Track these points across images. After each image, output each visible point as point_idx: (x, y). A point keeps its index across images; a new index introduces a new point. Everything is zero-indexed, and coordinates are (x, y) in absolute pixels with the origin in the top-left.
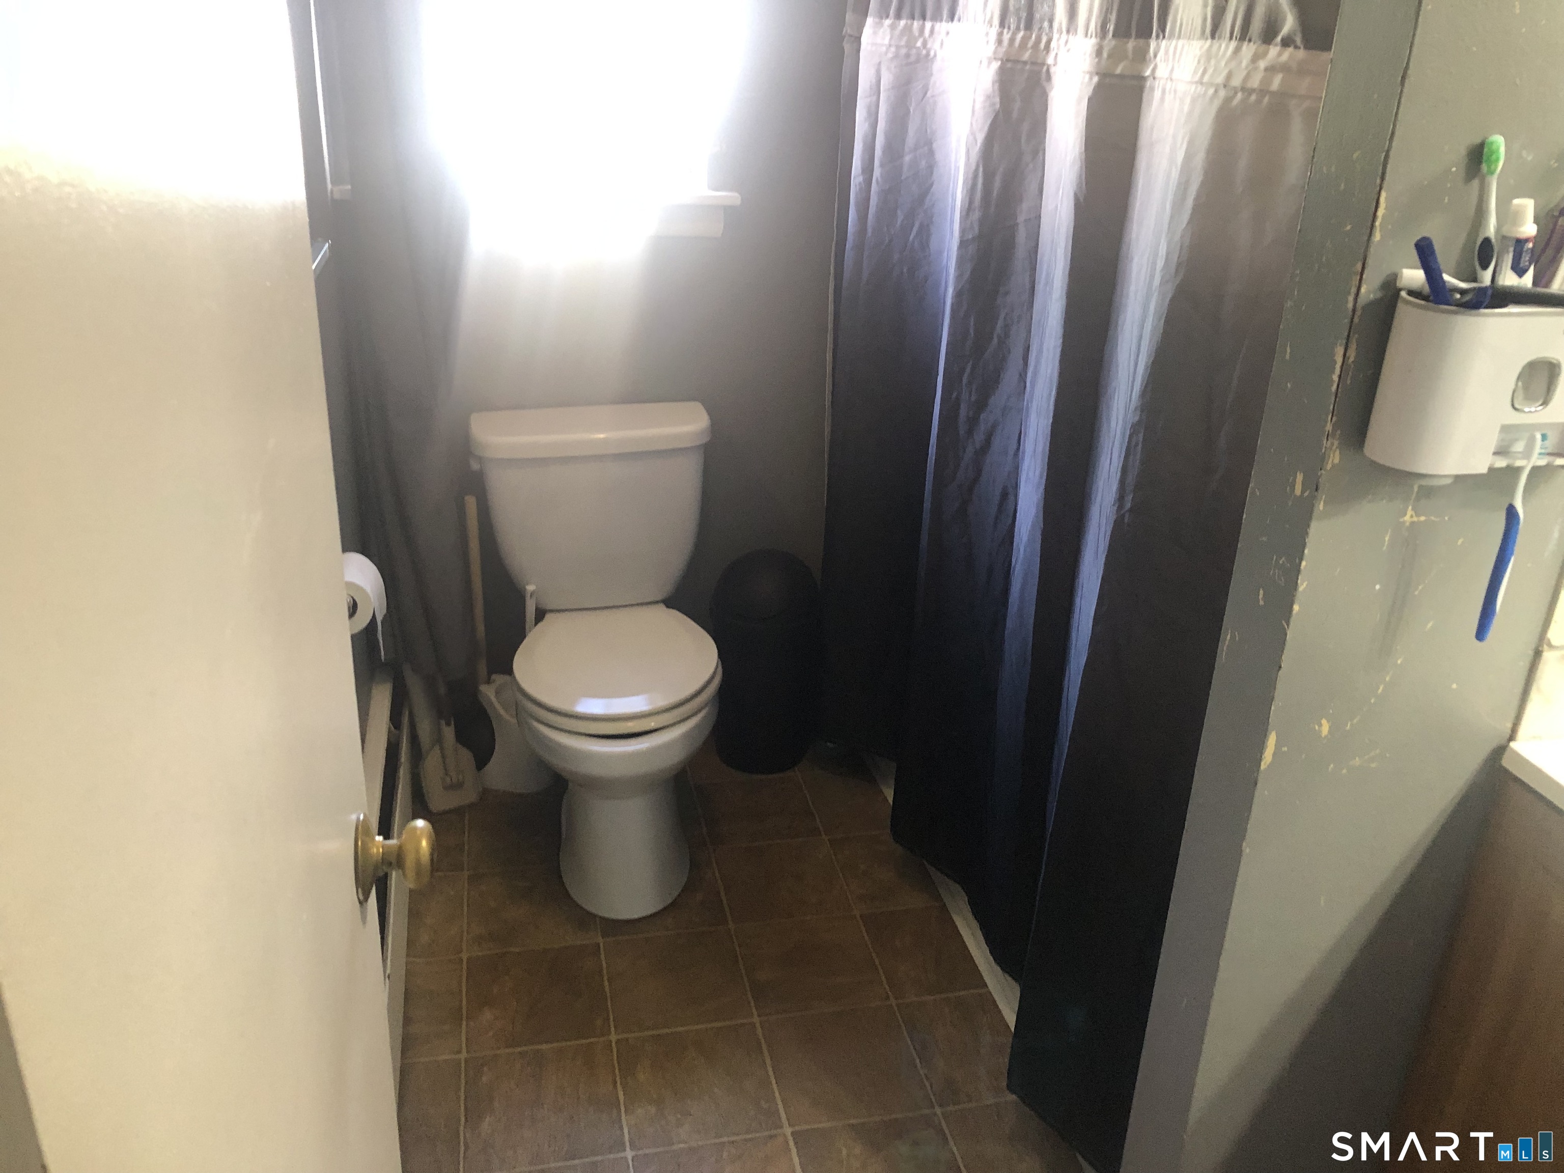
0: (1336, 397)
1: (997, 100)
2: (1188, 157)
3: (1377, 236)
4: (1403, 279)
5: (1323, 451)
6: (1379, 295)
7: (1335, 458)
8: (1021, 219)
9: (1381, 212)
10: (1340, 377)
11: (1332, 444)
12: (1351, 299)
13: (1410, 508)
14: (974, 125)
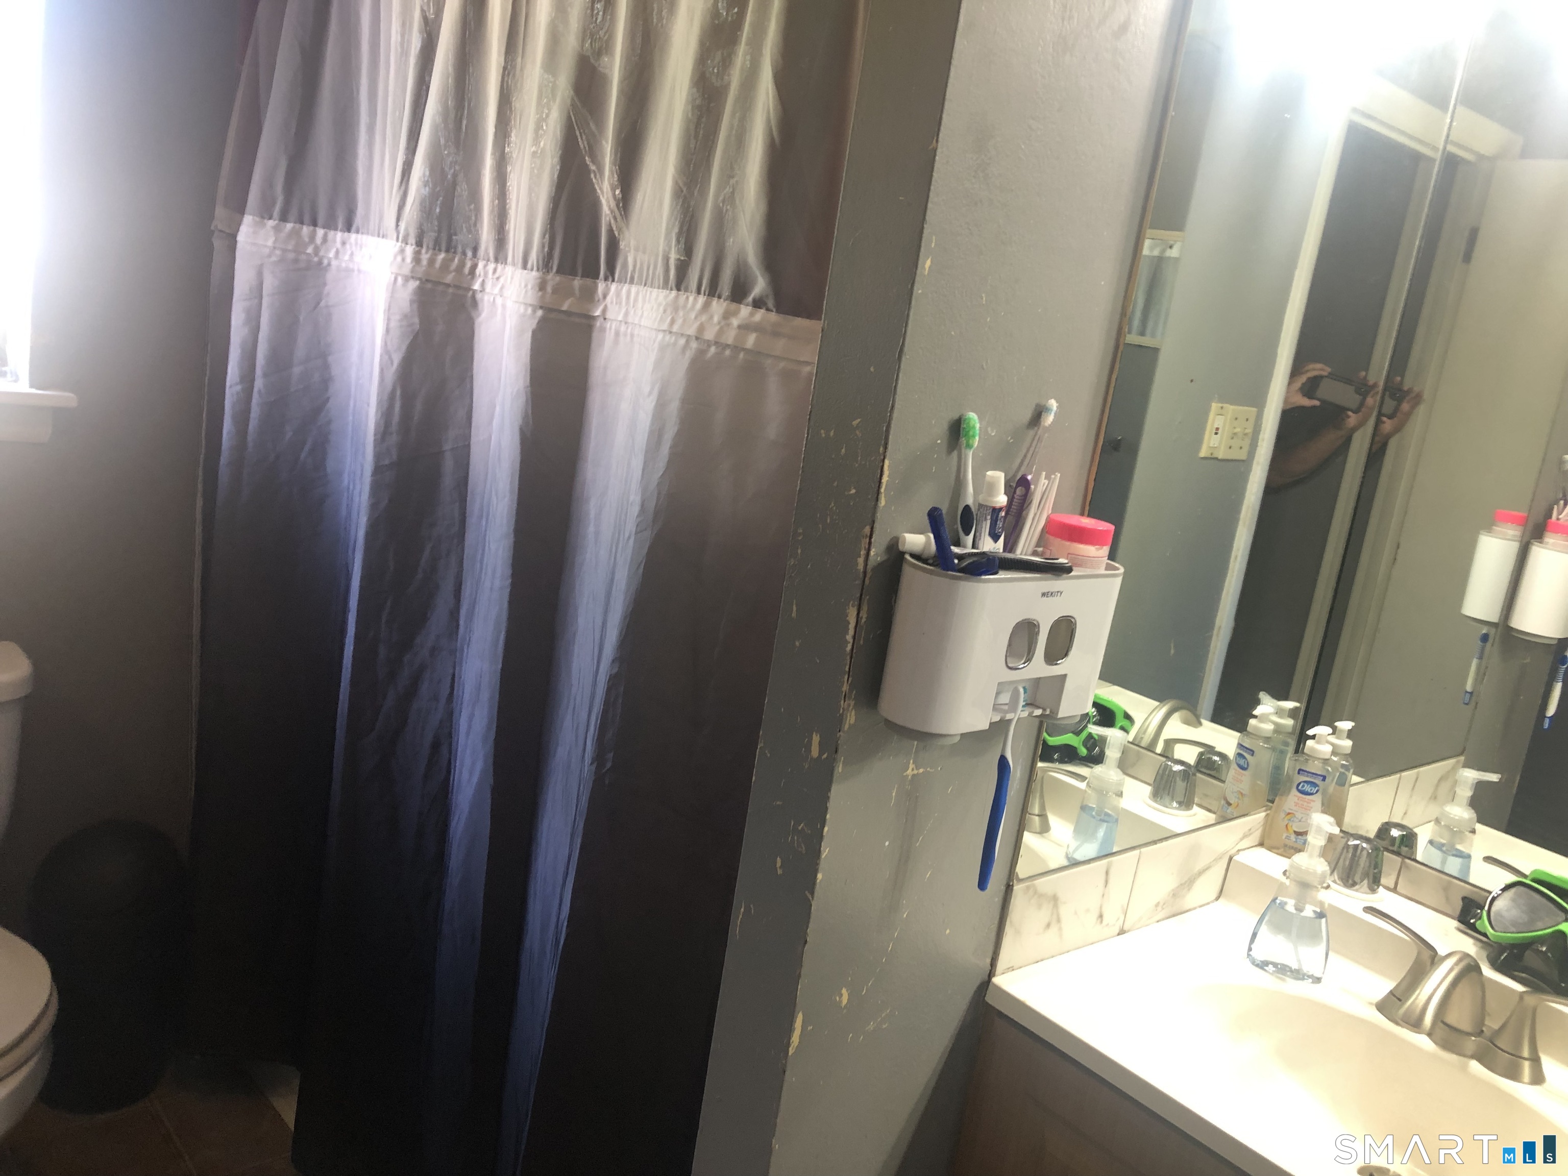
0: (851, 658)
1: (416, 320)
2: (661, 405)
3: (883, 502)
4: (906, 544)
5: (841, 712)
6: (885, 558)
7: (851, 718)
8: (447, 447)
9: (885, 479)
10: (854, 637)
11: (849, 705)
12: (861, 561)
13: (911, 761)
14: (389, 343)
